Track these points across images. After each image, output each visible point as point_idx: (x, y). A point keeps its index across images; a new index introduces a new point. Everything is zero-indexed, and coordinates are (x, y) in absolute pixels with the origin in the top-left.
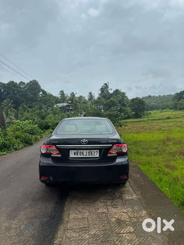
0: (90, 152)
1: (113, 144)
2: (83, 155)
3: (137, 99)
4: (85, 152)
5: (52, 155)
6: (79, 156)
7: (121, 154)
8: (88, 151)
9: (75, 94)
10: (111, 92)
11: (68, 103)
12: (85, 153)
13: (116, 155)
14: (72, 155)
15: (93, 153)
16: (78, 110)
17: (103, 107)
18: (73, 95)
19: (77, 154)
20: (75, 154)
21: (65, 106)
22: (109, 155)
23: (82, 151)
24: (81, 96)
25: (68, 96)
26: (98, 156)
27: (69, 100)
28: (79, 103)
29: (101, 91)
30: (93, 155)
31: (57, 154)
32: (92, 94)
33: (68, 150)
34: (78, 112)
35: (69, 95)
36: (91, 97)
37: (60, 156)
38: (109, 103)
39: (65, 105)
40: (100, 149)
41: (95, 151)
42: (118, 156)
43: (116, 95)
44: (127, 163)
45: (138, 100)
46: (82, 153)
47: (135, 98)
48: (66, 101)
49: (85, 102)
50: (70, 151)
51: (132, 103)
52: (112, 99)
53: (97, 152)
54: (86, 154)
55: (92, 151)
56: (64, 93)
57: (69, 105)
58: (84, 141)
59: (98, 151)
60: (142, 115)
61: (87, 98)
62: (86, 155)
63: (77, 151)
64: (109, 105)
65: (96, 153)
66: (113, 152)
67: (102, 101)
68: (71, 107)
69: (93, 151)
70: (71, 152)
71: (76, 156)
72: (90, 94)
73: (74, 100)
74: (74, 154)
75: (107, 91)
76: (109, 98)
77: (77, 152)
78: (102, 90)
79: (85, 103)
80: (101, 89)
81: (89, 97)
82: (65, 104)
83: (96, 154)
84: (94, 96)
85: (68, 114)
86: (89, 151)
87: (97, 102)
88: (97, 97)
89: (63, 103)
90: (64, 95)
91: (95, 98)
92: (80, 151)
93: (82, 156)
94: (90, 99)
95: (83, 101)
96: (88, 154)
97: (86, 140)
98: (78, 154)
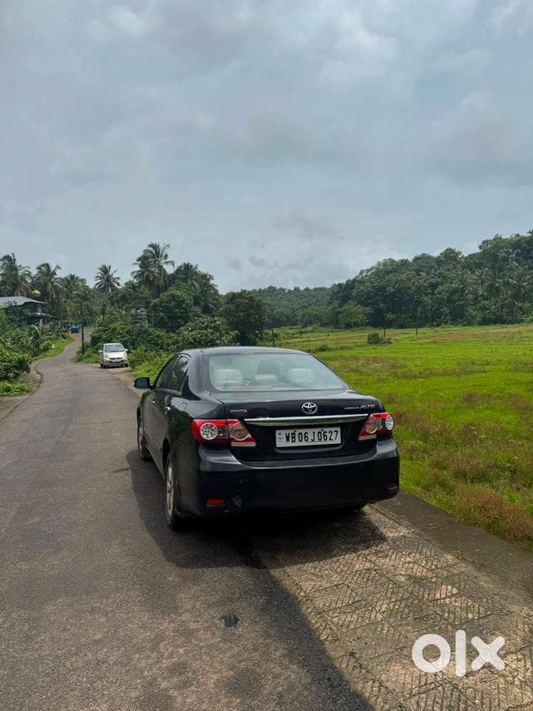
0: (322, 432)
1: (369, 411)
2: (306, 441)
3: (242, 294)
4: (310, 432)
5: (234, 444)
6: (297, 444)
7: (384, 435)
8: (317, 430)
9: (53, 269)
10: (170, 270)
11: (28, 297)
12: (310, 436)
13: (374, 437)
14: (281, 441)
15: (328, 435)
16: (66, 321)
17: (145, 313)
18: (46, 271)
19: (293, 438)
20: (288, 439)
21: (20, 306)
22: (361, 438)
23: (303, 431)
24: (72, 277)
25: (29, 274)
26: (338, 441)
27: (34, 286)
28: (68, 297)
29: (140, 266)
30: (328, 440)
31: (248, 440)
32: (110, 273)
33: (270, 431)
34: (65, 327)
35: (34, 272)
36: (108, 280)
37: (253, 444)
38: (167, 302)
39: (18, 304)
40: (344, 426)
41: (333, 429)
42: (379, 440)
43: (185, 280)
44: (396, 455)
45: (246, 298)
46: (305, 436)
47: (238, 293)
48: (21, 292)
49: (86, 295)
50: (277, 432)
51: (232, 307)
52: (173, 291)
53: (337, 432)
54: (312, 438)
55: (325, 429)
56: (18, 263)
57: (32, 302)
58: (308, 407)
59: (338, 429)
60: (257, 340)
61: (92, 283)
62: (313, 440)
63: (292, 431)
64: (167, 307)
65: (334, 434)
66: (371, 431)
67: (142, 295)
68: (40, 310)
69: (327, 430)
70: (280, 434)
71: (290, 444)
72: (105, 270)
73: (50, 286)
74: (285, 439)
75: (160, 268)
76: (165, 289)
77: (292, 434)
78: (144, 261)
79: (85, 298)
80: (139, 260)
81: (99, 281)
82: (20, 300)
83: (335, 438)
84: (118, 278)
85: (36, 332)
86: (319, 430)
87: (126, 298)
88: (126, 284)
89: (11, 294)
90: (16, 269)
91: (118, 284)
92: (298, 431)
93: (304, 443)
94: (105, 286)
95: (80, 293)
96: (316, 439)
97: (313, 405)
98: (294, 438)
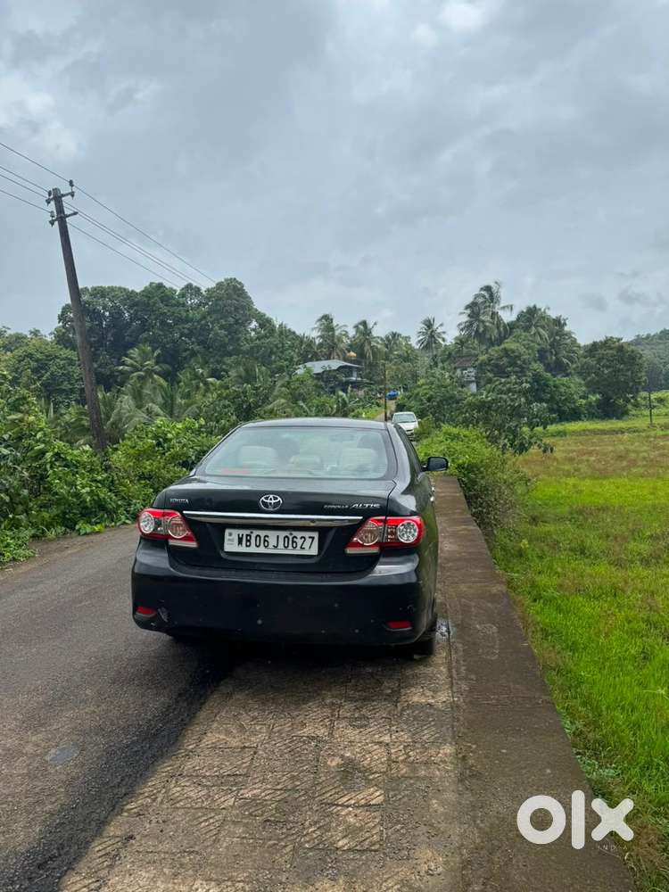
0: (291, 537)
1: (368, 514)
2: (266, 547)
3: (607, 344)
4: (272, 536)
5: (172, 542)
6: (253, 549)
7: (393, 550)
8: (282, 534)
9: (370, 326)
10: (508, 317)
11: (345, 360)
12: (272, 542)
13: (376, 550)
14: (231, 544)
15: (300, 542)
16: (381, 386)
17: (473, 374)
18: (364, 329)
19: (247, 541)
20: (240, 542)
21: (334, 370)
22: (350, 551)
23: (262, 533)
24: (394, 335)
25: (346, 334)
26: (314, 551)
27: (351, 347)
28: (387, 359)
29: (469, 316)
30: (299, 547)
31: (185, 539)
32: (435, 327)
33: (221, 527)
34: (380, 393)
35: (352, 332)
36: (432, 336)
37: (193, 545)
38: (497, 359)
39: (333, 368)
40: (323, 531)
41: (307, 534)
42: (384, 556)
43: (527, 329)
44: (414, 579)
45: (611, 349)
46: (265, 541)
47: (601, 342)
48: (338, 355)
49: (408, 357)
50: (227, 532)
51: (592, 362)
52: (509, 344)
53: (313, 538)
54: (275, 544)
55: (295, 534)
56: (335, 323)
57: (349, 367)
58: (268, 501)
59: (316, 535)
60: (629, 406)
61: (414, 342)
62: (276, 547)
63: (248, 532)
64: (496, 366)
65: (308, 541)
66: (366, 542)
67: (473, 352)
68: (355, 374)
69: (299, 534)
70: (230, 534)
71: (243, 549)
72: (429, 324)
73: (367, 347)
74: (236, 541)
75: (494, 315)
76: (500, 341)
77: (247, 535)
78: (474, 309)
79: (407, 359)
80: (467, 308)
81: (421, 337)
82: (335, 364)
83: (309, 546)
84: (444, 333)
85: (343, 400)
86: (286, 533)
87: (455, 356)
88: (456, 338)
89: (329, 358)
90: (332, 329)
91: (444, 340)
92: (256, 533)
93: (262, 550)
94: (428, 343)
95: (400, 352)
96: (281, 545)
97: (277, 499)
98: (249, 541)
